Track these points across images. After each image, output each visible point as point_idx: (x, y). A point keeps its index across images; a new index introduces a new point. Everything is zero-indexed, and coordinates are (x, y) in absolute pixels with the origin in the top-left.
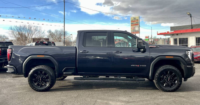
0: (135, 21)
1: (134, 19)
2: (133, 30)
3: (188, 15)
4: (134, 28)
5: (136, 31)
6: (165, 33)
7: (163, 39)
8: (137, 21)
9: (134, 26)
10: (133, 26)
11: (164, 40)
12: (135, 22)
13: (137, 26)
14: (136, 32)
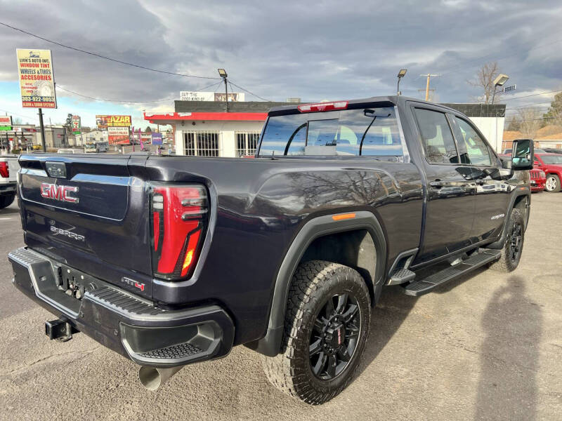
0: (37, 66)
1: (33, 56)
2: (30, 94)
3: (221, 75)
4: (36, 88)
5: (44, 100)
6: (168, 115)
7: (50, 129)
8: (46, 66)
9: (33, 82)
10: (28, 81)
11: (53, 131)
12: (37, 69)
13: (46, 82)
14: (42, 102)
